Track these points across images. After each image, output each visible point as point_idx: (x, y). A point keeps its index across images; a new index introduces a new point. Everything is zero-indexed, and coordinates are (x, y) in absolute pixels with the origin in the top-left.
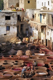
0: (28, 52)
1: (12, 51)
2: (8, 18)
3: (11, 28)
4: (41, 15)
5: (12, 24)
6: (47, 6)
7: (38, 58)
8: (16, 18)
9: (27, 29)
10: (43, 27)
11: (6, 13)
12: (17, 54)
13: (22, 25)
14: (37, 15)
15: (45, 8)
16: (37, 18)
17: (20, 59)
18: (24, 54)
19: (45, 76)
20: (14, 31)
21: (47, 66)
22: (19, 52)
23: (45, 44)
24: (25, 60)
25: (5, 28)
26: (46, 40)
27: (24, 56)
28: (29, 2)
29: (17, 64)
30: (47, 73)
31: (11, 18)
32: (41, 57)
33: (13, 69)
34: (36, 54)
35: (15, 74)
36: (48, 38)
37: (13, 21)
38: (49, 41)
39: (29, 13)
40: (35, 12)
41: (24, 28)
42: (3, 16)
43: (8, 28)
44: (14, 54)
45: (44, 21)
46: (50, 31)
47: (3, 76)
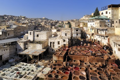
0: (89, 44)
2: (77, 30)
4: (91, 29)
5: (79, 33)
6: (93, 25)
7: (94, 47)
9: (84, 35)
10: (93, 34)
11: (76, 28)
12: (84, 45)
13: (82, 33)
14: (89, 29)
15: (92, 26)
16: (89, 30)
18: (87, 45)
19: (101, 55)
21: (99, 51)
22: (85, 44)
23: (94, 41)
24: (88, 48)
26: (94, 40)
27: (87, 46)
28: (84, 24)
29: (85, 49)
30: (101, 54)
31: (78, 30)
32: (95, 47)
33: (85, 51)
34: (92, 45)
35: (87, 53)
36: (95, 39)
37: (79, 31)
38: (96, 40)
39: (85, 29)
40: (88, 28)
41: (83, 34)
42: (75, 29)
43: (77, 34)
45: (93, 32)
46: (96, 36)
47: (81, 54)
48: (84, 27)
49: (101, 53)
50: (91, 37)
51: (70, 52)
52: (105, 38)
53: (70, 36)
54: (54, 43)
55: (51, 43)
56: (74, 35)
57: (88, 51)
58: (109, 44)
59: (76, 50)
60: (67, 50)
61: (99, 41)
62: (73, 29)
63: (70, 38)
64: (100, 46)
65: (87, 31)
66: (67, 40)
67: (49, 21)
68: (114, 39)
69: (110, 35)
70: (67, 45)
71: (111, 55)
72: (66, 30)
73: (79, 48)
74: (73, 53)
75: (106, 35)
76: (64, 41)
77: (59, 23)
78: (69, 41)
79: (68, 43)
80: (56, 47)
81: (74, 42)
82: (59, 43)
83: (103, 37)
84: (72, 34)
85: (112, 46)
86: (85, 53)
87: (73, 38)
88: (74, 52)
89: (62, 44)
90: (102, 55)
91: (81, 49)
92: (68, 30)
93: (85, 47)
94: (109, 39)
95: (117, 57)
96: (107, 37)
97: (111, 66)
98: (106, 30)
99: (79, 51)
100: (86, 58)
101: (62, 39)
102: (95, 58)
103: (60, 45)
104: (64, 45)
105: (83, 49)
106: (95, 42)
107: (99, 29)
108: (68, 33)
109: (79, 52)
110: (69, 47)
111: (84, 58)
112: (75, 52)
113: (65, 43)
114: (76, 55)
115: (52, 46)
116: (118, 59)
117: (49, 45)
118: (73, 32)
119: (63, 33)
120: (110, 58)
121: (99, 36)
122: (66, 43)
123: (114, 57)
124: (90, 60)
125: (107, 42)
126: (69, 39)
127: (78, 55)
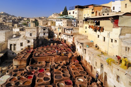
1: (49, 44)
2: (44, 29)
4: (59, 28)
5: (46, 32)
6: (61, 24)
8: (48, 30)
9: (52, 34)
10: (60, 33)
11: (44, 27)
12: (51, 45)
13: (50, 33)
15: (60, 25)
16: (57, 29)
17: (53, 47)
18: (54, 45)
20: (47, 35)
21: (64, 49)
22: (52, 44)
24: (55, 47)
25: (43, 34)
27: (54, 46)
28: (52, 23)
29: (52, 49)
32: (61, 46)
33: (51, 51)
34: (59, 45)
35: (53, 54)
36: (62, 38)
39: (53, 28)
40: (56, 27)
41: (51, 34)
42: (42, 29)
43: (44, 34)
44: (50, 45)
45: (60, 31)
46: (63, 35)
47: (47, 55)
48: (52, 26)
49: (66, 51)
50: (58, 36)
51: (35, 54)
52: (71, 37)
53: (36, 36)
54: (15, 45)
55: (11, 45)
56: (41, 35)
57: (54, 51)
58: (74, 43)
59: (42, 51)
60: (31, 51)
61: (65, 40)
62: (40, 28)
63: (35, 38)
64: (66, 45)
65: (54, 30)
66: (32, 41)
67: (10, 17)
68: (78, 38)
69: (75, 34)
70: (32, 47)
71: (74, 53)
72: (31, 30)
73: (45, 49)
74: (39, 55)
75: (71, 35)
76: (29, 42)
77: (23, 20)
78: (34, 42)
79: (33, 44)
80: (18, 49)
81: (40, 42)
82: (21, 44)
83: (69, 36)
84: (38, 34)
85: (76, 44)
86: (51, 53)
87: (39, 38)
88: (39, 53)
89: (25, 45)
90: (67, 53)
91: (47, 49)
92: (34, 30)
93: (51, 47)
94: (73, 38)
95: (79, 54)
96: (72, 36)
97: (73, 63)
98: (72, 29)
99: (45, 51)
100: (52, 58)
101: (25, 40)
102: (60, 57)
103: (23, 47)
104: (28, 46)
105: (49, 49)
106: (61, 41)
107: (66, 29)
108: (34, 33)
109: (44, 53)
110: (34, 48)
111: (50, 58)
112: (41, 53)
113: (29, 44)
114: (42, 56)
115: (13, 49)
116: (80, 56)
117: (9, 47)
118: (40, 31)
119: (27, 33)
120: (73, 56)
121: (65, 35)
122: (31, 44)
123: (77, 54)
124: (55, 60)
125: (72, 41)
126: (34, 40)
127: (44, 56)
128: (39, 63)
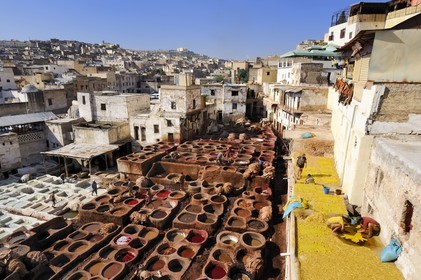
0: (242, 136)
2: (235, 93)
3: (239, 106)
5: (240, 101)
6: (287, 78)
8: (246, 94)
9: (262, 109)
11: (233, 87)
12: (229, 137)
14: (271, 91)
15: (284, 81)
16: (271, 94)
17: (229, 143)
18: (237, 138)
20: (242, 109)
21: (256, 154)
22: (231, 136)
23: (276, 127)
24: (234, 144)
25: (231, 106)
26: (277, 123)
27: (235, 141)
28: (268, 74)
30: (248, 162)
31: (239, 93)
33: (213, 154)
34: (253, 139)
37: (242, 97)
38: (280, 123)
39: (265, 88)
41: (258, 107)
42: (229, 91)
43: (235, 106)
44: (225, 137)
45: (277, 99)
46: (281, 112)
48: (264, 84)
50: (271, 114)
52: (296, 119)
53: (185, 111)
54: (143, 129)
55: (136, 128)
56: (226, 109)
59: (193, 150)
63: (184, 117)
65: (266, 97)
66: (177, 122)
67: (194, 59)
70: (177, 137)
72: (173, 93)
75: (298, 111)
76: (169, 123)
78: (181, 125)
79: (179, 131)
80: (151, 139)
82: (156, 130)
83: (293, 117)
86: (208, 158)
89: (164, 131)
91: (209, 147)
93: (225, 144)
96: (299, 115)
97: (253, 193)
98: (300, 93)
99: (200, 151)
100: (202, 171)
101: (162, 119)
103: (159, 136)
104: (170, 134)
105: (216, 146)
108: (181, 101)
109: (194, 155)
113: (172, 130)
114: (182, 162)
115: (140, 137)
117: (133, 134)
119: (164, 100)
121: (286, 114)
122: (176, 130)
126: (181, 119)
127: (185, 163)
128: (170, 178)
